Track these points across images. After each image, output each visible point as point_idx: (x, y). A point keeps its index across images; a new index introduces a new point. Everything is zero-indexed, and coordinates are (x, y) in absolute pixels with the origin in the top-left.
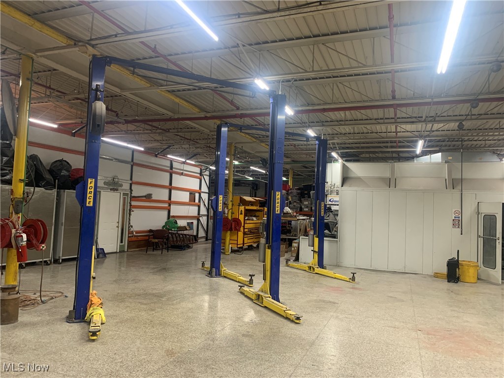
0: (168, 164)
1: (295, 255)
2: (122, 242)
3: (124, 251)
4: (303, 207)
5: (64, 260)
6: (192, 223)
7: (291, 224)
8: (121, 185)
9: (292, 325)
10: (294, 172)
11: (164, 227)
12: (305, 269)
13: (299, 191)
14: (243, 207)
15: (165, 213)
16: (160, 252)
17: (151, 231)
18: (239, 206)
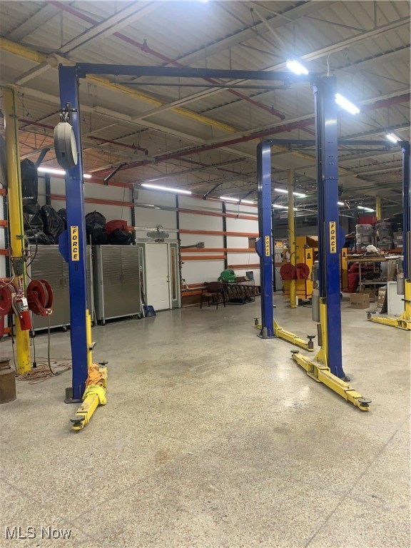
0: (219, 206)
1: (382, 305)
2: (174, 297)
3: (178, 308)
4: (396, 243)
5: (108, 321)
6: (252, 272)
7: (380, 266)
8: (167, 236)
9: (356, 414)
10: (382, 200)
11: (219, 279)
12: (393, 324)
13: (389, 224)
14: (311, 249)
15: (222, 263)
16: (215, 307)
17: (206, 284)
18: (305, 248)
